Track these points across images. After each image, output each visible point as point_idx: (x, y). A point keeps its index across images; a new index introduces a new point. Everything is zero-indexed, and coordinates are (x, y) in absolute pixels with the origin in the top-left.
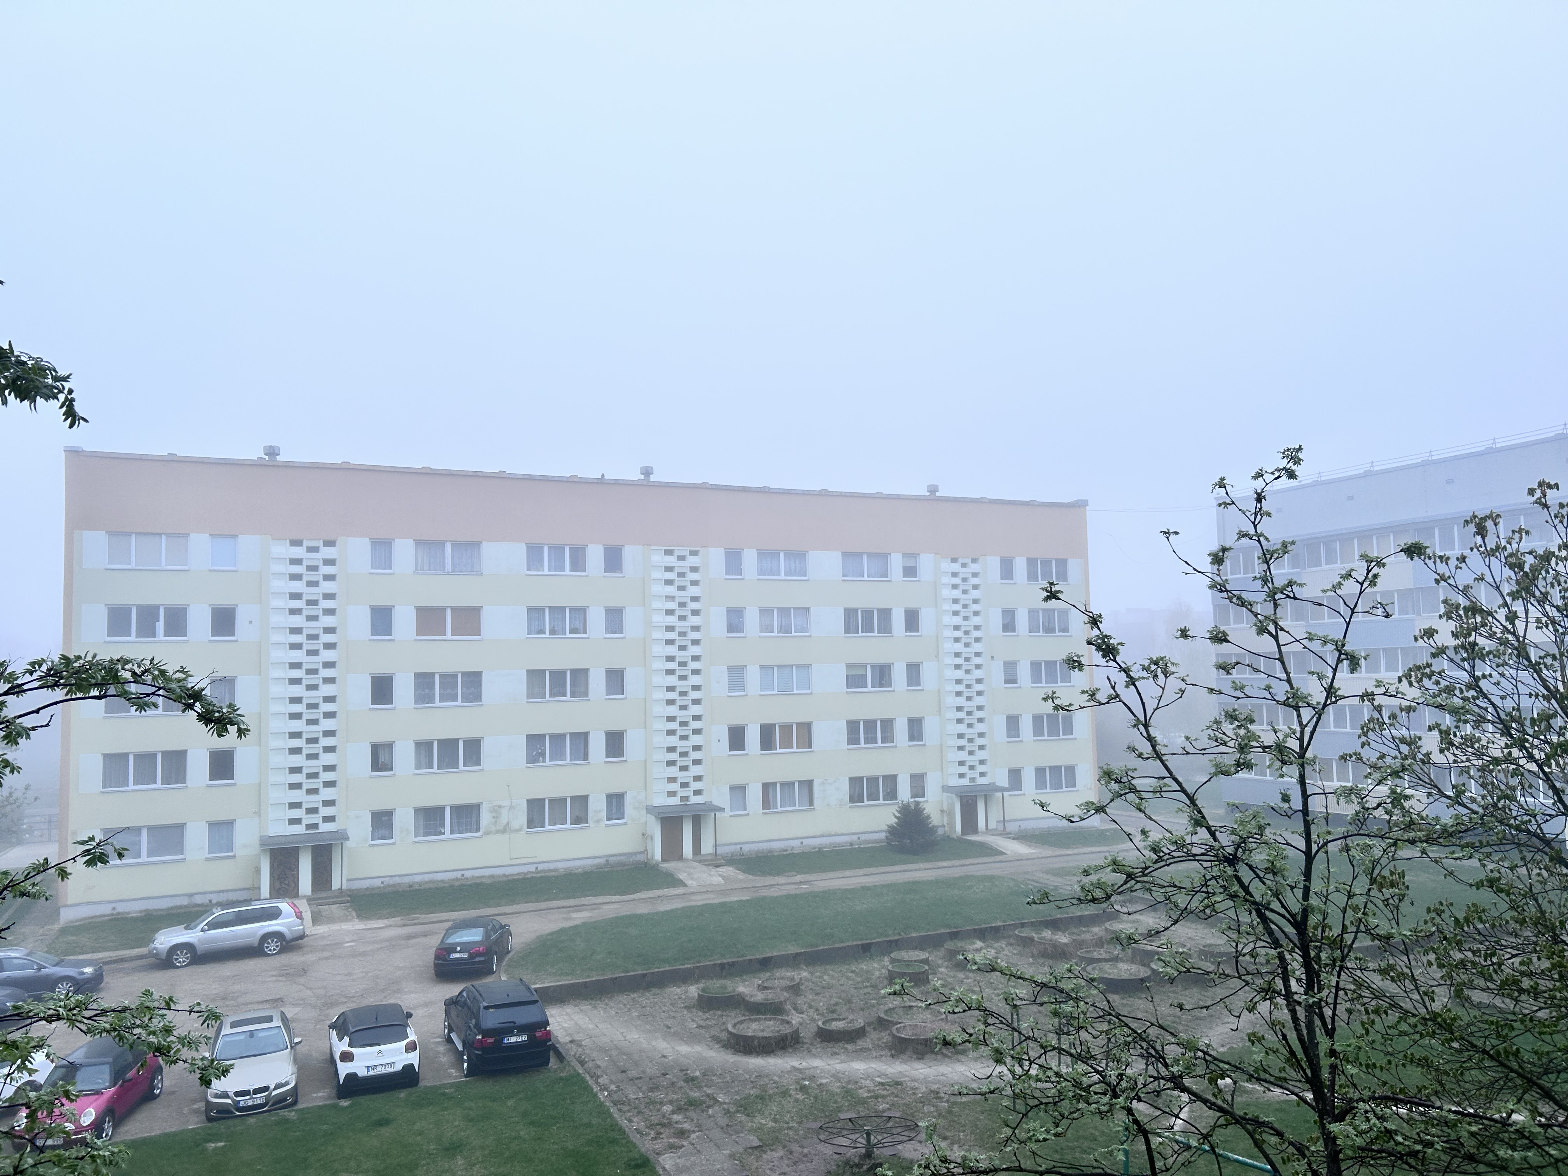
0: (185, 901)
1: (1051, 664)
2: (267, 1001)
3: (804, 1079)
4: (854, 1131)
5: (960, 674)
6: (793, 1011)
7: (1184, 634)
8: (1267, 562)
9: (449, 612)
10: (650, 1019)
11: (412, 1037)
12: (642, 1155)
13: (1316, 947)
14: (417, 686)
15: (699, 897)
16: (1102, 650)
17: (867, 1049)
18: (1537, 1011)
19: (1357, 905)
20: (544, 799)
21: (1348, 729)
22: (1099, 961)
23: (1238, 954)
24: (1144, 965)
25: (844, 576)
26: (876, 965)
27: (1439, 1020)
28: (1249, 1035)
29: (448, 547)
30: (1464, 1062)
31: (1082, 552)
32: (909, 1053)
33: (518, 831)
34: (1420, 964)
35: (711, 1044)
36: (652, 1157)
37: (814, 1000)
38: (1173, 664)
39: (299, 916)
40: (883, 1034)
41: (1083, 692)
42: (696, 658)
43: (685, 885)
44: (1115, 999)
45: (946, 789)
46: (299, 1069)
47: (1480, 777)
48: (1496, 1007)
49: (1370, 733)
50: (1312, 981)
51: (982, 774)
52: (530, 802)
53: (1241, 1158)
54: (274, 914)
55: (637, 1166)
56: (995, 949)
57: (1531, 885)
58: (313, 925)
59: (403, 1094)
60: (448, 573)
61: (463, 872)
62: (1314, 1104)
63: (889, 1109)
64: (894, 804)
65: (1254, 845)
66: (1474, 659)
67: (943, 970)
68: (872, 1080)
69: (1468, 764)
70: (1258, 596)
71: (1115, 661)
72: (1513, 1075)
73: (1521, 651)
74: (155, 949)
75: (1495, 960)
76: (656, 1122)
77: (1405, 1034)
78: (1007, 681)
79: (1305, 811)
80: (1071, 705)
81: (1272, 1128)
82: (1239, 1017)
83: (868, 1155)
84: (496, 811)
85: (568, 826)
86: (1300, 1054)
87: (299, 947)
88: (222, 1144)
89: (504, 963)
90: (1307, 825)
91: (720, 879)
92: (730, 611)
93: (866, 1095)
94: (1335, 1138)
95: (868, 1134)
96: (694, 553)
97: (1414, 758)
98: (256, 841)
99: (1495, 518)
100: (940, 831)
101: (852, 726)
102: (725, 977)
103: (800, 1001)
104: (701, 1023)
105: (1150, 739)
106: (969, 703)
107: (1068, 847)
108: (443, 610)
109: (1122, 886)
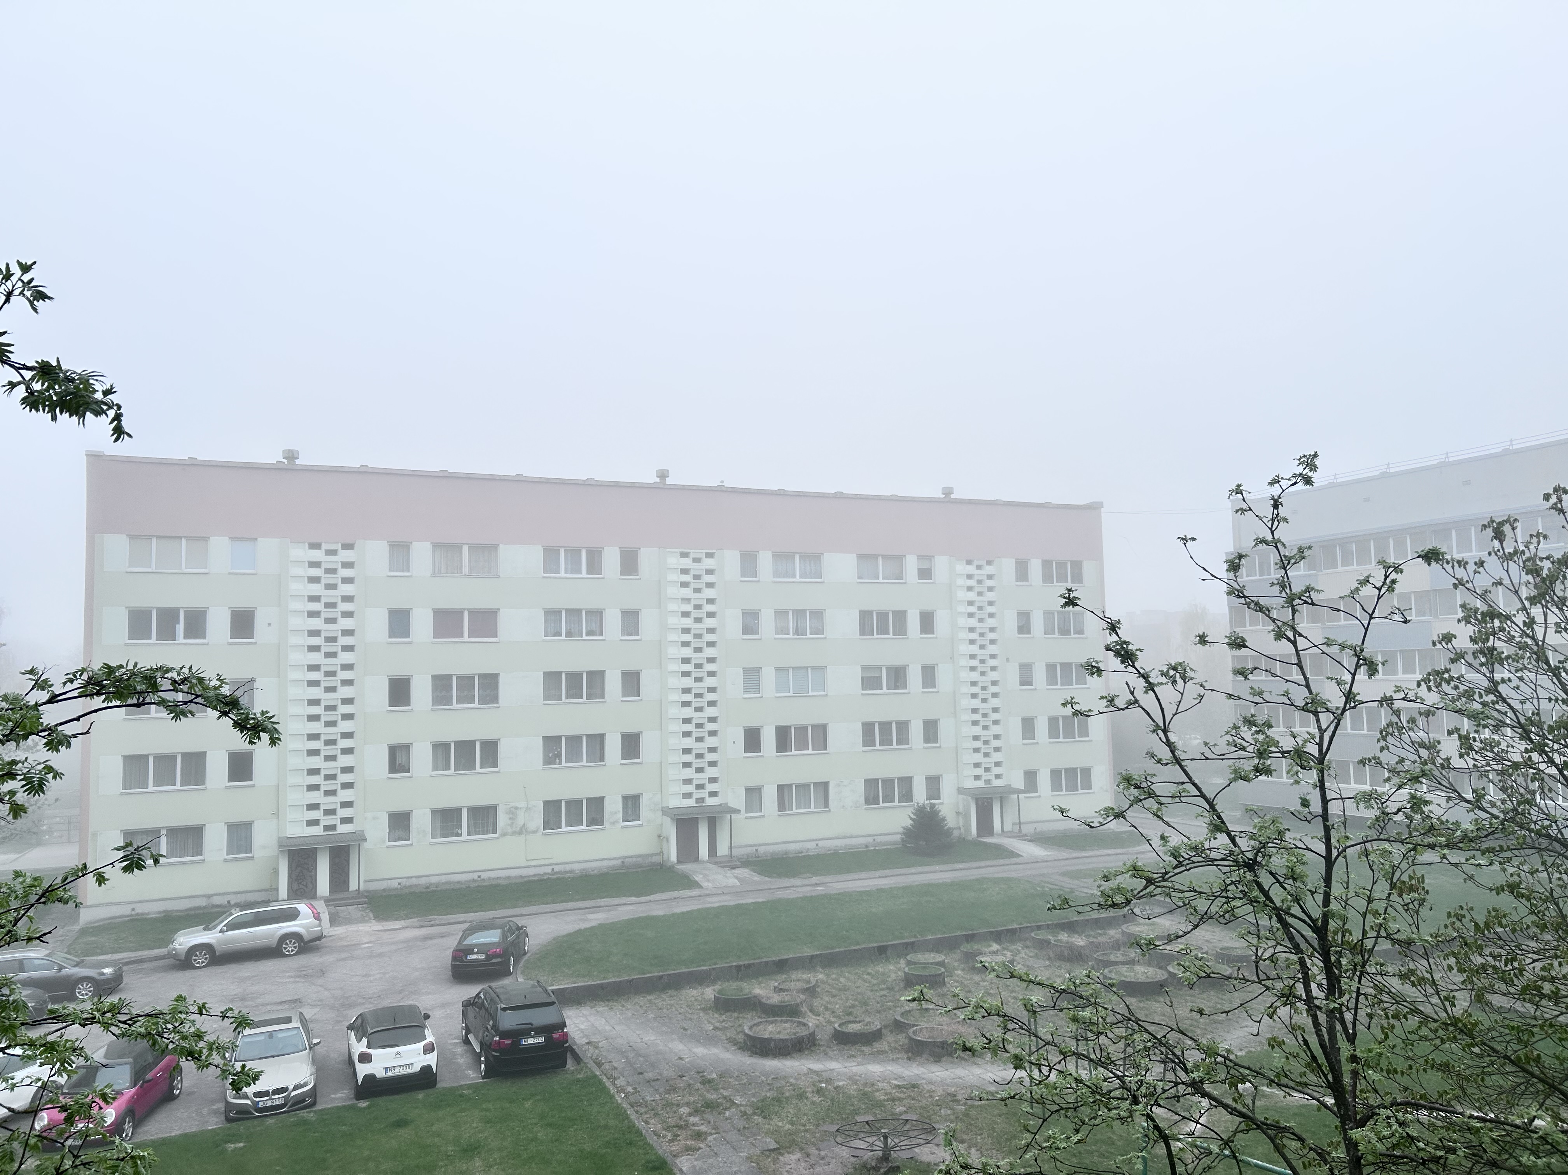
0: (203, 902)
1: (1066, 667)
2: (285, 1002)
3: (820, 1082)
4: (871, 1134)
5: (975, 676)
6: (809, 1014)
7: (1203, 640)
8: (1285, 568)
9: (466, 614)
10: (667, 1020)
11: (430, 1038)
12: (659, 1158)
13: (1336, 952)
14: (435, 688)
15: (714, 899)
16: (1122, 656)
17: (885, 1052)
18: (1558, 1016)
19: (1377, 910)
20: (560, 801)
21: (1365, 732)
22: (1116, 963)
23: (1258, 959)
24: (1161, 968)
25: (859, 578)
26: (892, 968)
27: (1460, 1025)
28: (1269, 1040)
29: (465, 549)
30: (1484, 1067)
31: (1097, 555)
32: (925, 1056)
33: (535, 832)
34: (1440, 968)
35: (728, 1046)
36: (669, 1159)
37: (830, 1003)
38: (1191, 669)
39: (317, 917)
40: (900, 1037)
41: (1102, 698)
42: (711, 660)
43: (701, 887)
44: (1132, 1001)
45: (961, 791)
46: (317, 1070)
47: (1500, 781)
48: (1517, 1011)
49: (1389, 738)
50: (1333, 987)
51: (998, 776)
52: (546, 803)
53: (1261, 1163)
54: (293, 915)
55: (655, 1169)
56: (1011, 951)
57: (1552, 890)
58: (331, 926)
59: (421, 1095)
60: (465, 576)
61: (479, 874)
62: (1335, 1109)
63: (905, 1112)
64: (910, 806)
65: (1274, 850)
66: (1492, 664)
67: (959, 972)
68: (889, 1082)
69: (1488, 768)
70: (1275, 601)
71: (1133, 666)
72: (1535, 1080)
73: (1540, 656)
74: (174, 949)
75: (1516, 964)
76: (673, 1123)
77: (1426, 1039)
78: (1022, 683)
79: (1325, 816)
80: (1090, 710)
81: (1293, 1134)
82: (1259, 1022)
83: (885, 1158)
84: (513, 813)
85: (584, 827)
86: (1321, 1059)
87: (317, 949)
88: (242, 1145)
89: (521, 965)
90: (1327, 830)
91: (736, 881)
92: (745, 613)
93: (883, 1097)
94: (1356, 1145)
95: (886, 1137)
96: (710, 555)
97: (1434, 763)
98: (274, 842)
99: (1512, 522)
100: (956, 833)
101: (868, 728)
102: (742, 979)
103: (816, 1003)
104: (717, 1024)
105: (1169, 744)
106: (985, 705)
107: (1084, 849)
108: (460, 612)
109: (1142, 891)
